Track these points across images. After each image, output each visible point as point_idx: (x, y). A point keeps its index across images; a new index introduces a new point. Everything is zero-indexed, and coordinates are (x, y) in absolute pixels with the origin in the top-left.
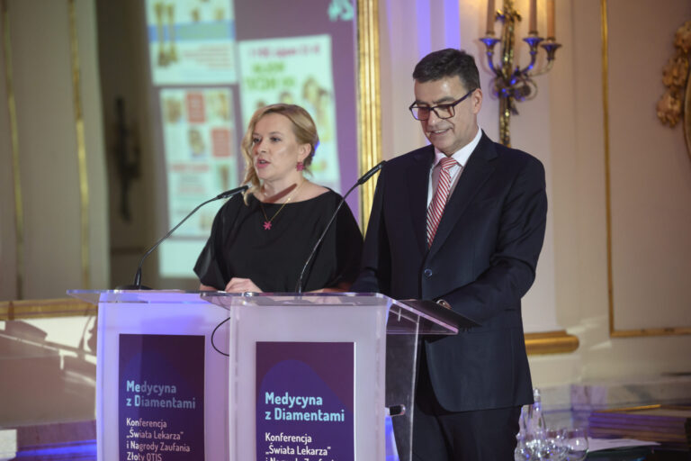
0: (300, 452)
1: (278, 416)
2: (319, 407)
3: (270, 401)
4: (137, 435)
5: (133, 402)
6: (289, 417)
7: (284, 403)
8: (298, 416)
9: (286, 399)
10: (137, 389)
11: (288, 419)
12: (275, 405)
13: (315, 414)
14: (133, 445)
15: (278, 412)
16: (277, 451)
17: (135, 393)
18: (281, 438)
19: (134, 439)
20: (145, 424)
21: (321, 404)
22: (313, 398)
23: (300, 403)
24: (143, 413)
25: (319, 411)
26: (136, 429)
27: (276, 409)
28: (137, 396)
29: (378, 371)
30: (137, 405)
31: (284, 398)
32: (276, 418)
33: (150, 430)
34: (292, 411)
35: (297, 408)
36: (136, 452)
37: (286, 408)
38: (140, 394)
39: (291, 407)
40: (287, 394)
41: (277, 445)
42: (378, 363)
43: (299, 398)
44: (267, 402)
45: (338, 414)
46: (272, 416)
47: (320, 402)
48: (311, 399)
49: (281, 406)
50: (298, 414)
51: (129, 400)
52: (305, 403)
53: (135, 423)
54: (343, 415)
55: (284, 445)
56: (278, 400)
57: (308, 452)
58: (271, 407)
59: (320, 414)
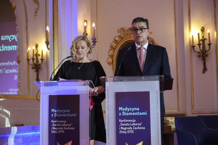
0: (132, 124)
1: (124, 114)
2: (138, 111)
3: (121, 110)
4: (55, 125)
5: (54, 115)
6: (128, 114)
7: (126, 110)
8: (131, 114)
9: (126, 109)
10: (55, 111)
11: (127, 115)
12: (123, 111)
13: (137, 113)
14: (54, 128)
15: (124, 113)
16: (123, 125)
17: (55, 112)
18: (125, 120)
19: (54, 126)
20: (58, 122)
21: (139, 110)
22: (136, 108)
23: (131, 110)
24: (57, 118)
25: (138, 112)
26: (55, 123)
27: (123, 112)
28: (55, 114)
29: (157, 99)
30: (55, 116)
31: (125, 109)
32: (123, 115)
33: (60, 123)
34: (129, 112)
35: (130, 112)
36: (55, 130)
37: (127, 112)
38: (57, 113)
39: (128, 111)
40: (127, 107)
41: (123, 123)
42: (157, 97)
43: (131, 108)
44: (120, 110)
45: (145, 113)
46: (122, 114)
47: (138, 109)
48: (135, 108)
49: (125, 111)
50: (131, 113)
51: (53, 115)
52: (133, 110)
53: (55, 122)
54: (146, 113)
55: (126, 123)
56: (123, 109)
57: (134, 124)
58: (121, 112)
59: (138, 113)
